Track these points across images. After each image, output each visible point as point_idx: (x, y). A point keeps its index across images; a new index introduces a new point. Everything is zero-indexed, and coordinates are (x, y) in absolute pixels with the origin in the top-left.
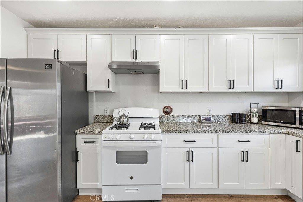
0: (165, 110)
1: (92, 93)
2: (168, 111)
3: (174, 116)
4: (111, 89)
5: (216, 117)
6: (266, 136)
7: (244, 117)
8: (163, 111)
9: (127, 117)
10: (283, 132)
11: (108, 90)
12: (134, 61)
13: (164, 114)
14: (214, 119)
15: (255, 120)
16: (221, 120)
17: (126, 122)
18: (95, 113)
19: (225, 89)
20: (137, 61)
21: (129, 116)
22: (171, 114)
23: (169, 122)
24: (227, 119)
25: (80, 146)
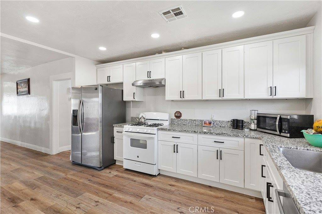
0: (176, 115)
1: (129, 102)
2: (178, 115)
3: (183, 120)
4: (136, 99)
5: (218, 122)
6: (241, 140)
7: (241, 123)
8: (175, 115)
9: (144, 118)
10: (257, 137)
11: (134, 99)
12: (149, 79)
13: (175, 118)
14: (217, 124)
15: (253, 126)
16: (224, 126)
17: (143, 122)
18: (132, 116)
19: (216, 97)
20: (151, 79)
21: (146, 118)
22: (181, 118)
23: (178, 125)
24: (229, 124)
25: (115, 134)
